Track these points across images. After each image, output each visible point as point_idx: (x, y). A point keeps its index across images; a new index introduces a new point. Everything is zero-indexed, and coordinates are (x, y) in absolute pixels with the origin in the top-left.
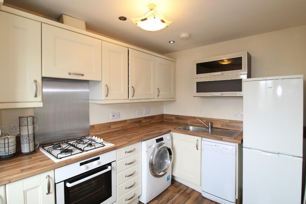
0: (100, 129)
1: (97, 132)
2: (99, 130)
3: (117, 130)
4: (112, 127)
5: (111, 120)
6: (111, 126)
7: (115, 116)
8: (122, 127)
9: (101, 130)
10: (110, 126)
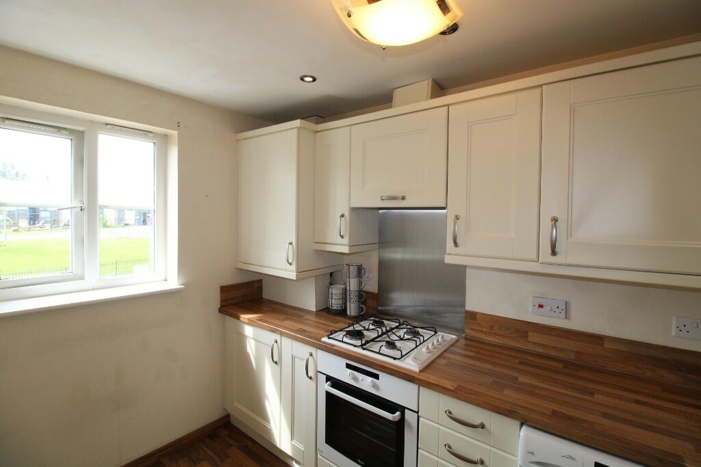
0: (492, 327)
1: (482, 332)
2: (488, 331)
3: (553, 353)
4: (533, 337)
5: (530, 315)
6: (530, 333)
7: (547, 309)
8: (577, 353)
9: (493, 332)
10: (527, 332)
